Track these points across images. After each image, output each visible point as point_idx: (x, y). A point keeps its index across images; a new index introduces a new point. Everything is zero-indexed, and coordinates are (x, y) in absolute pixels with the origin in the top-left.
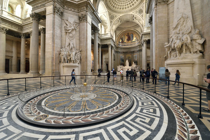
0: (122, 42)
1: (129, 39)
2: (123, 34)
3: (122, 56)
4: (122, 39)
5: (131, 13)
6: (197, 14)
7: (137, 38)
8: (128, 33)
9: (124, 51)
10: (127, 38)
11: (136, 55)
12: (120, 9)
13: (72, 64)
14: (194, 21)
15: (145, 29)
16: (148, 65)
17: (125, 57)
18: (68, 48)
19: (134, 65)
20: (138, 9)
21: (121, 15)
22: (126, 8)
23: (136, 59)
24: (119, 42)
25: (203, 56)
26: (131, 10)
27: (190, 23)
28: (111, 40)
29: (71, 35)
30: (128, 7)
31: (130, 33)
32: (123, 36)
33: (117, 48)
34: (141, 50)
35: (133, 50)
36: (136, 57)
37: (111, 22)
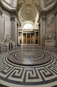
13: (49, 40)
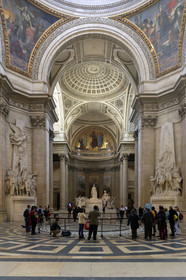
0: (82, 148)
1: (95, 144)
2: (84, 132)
3: (81, 177)
4: (81, 143)
5: (103, 102)
6: (179, 150)
7: (109, 144)
8: (94, 132)
9: (85, 166)
10: (90, 140)
11: (108, 176)
12: (85, 91)
13: (26, 197)
14: (176, 158)
15: (126, 135)
16: (130, 197)
17: (87, 178)
18: (17, 171)
19: (106, 197)
20: (115, 99)
21: (85, 102)
22: (94, 92)
23: (109, 185)
24: (76, 148)
25: (181, 194)
26: (104, 97)
27: (173, 159)
28: (65, 148)
29: (21, 149)
30: (98, 91)
31: (97, 131)
32: (83, 137)
33: (72, 159)
34: (117, 169)
35: (102, 166)
36: (107, 179)
37: (66, 111)
